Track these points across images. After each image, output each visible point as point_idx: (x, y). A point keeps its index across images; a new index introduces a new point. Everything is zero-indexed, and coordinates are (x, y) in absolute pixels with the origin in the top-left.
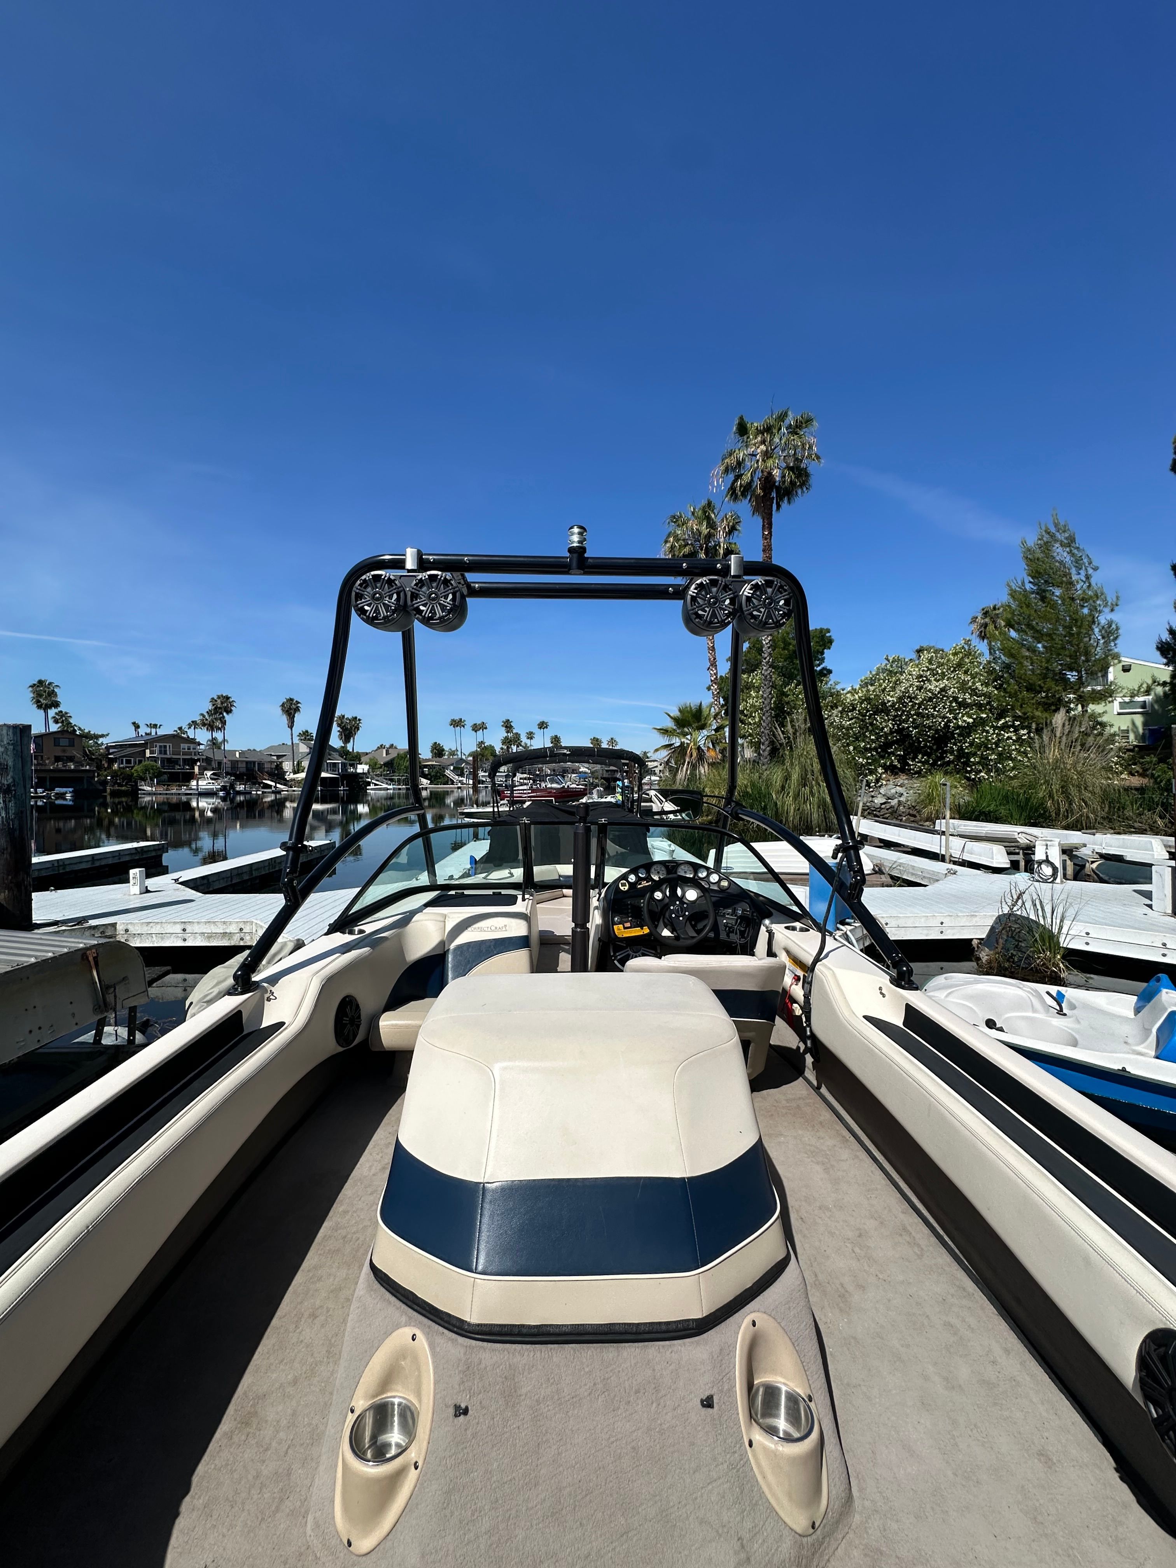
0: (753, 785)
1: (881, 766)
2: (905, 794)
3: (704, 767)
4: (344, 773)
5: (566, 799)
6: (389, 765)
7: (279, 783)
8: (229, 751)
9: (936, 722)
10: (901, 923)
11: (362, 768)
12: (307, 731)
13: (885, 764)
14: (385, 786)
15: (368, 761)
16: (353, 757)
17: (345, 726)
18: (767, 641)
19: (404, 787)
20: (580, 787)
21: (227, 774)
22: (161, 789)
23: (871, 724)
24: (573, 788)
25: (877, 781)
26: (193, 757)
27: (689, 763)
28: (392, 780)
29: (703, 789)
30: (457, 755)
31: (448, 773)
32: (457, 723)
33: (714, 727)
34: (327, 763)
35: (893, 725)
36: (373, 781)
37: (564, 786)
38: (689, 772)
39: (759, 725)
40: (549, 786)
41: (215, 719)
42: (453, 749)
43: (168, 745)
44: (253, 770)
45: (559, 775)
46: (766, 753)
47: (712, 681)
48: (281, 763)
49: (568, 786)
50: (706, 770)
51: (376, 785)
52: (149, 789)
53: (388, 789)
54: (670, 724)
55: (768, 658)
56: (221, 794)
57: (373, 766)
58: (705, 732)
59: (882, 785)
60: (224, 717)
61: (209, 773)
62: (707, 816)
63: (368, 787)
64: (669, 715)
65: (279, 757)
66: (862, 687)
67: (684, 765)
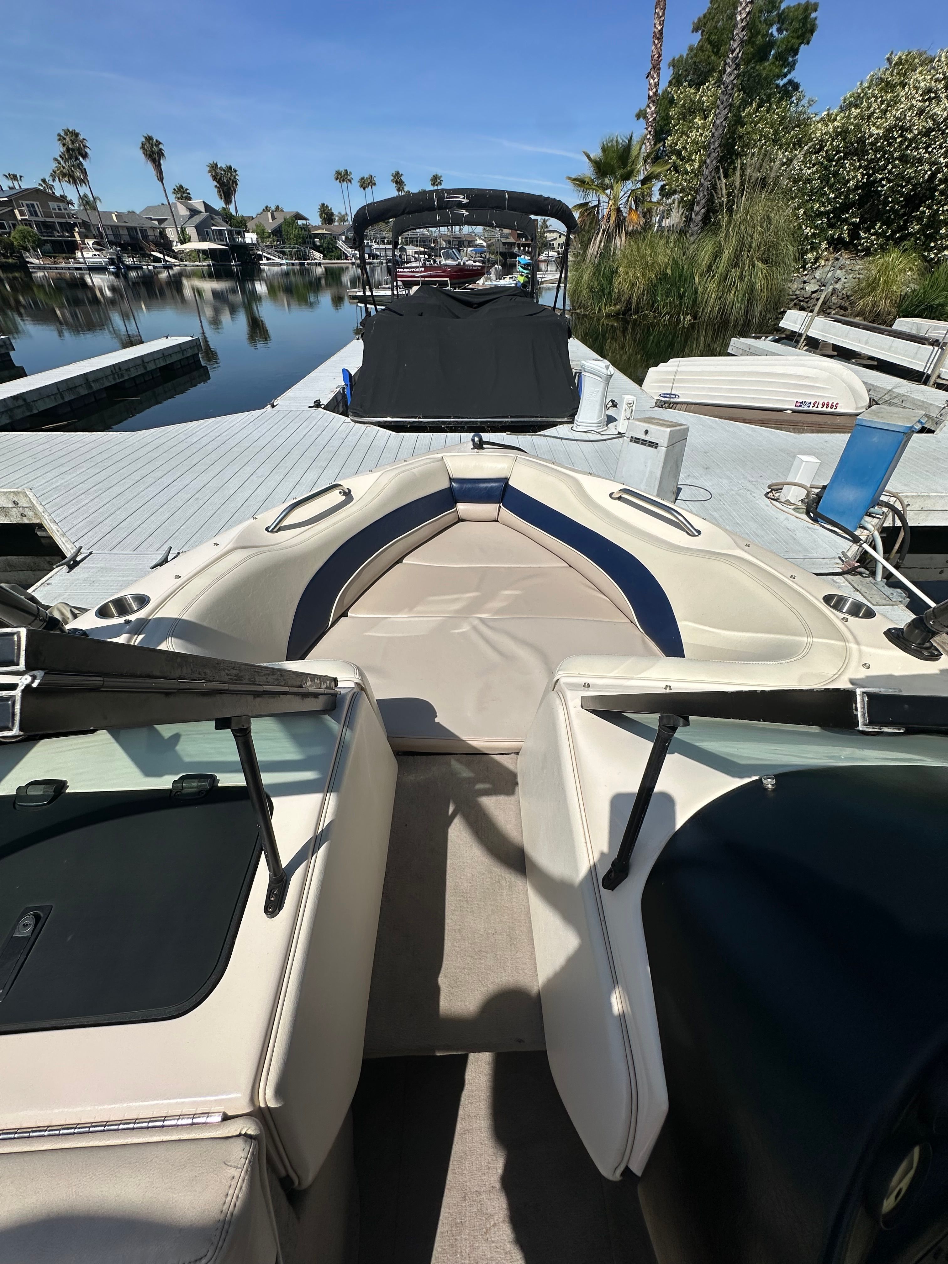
0: (675, 262)
1: (827, 240)
2: (843, 280)
3: (620, 238)
4: (233, 243)
5: (462, 280)
6: (277, 232)
7: (168, 256)
8: (104, 212)
9: (921, 170)
10: (928, 504)
11: (250, 238)
12: (181, 187)
13: (832, 236)
14: (277, 260)
15: (255, 228)
16: (238, 222)
17: (220, 179)
18: (744, 16)
19: (297, 261)
20: (478, 264)
21: (111, 243)
22: (48, 262)
23: (836, 174)
24: (469, 266)
25: (816, 260)
26: (69, 220)
27: (604, 231)
28: (284, 253)
29: (617, 268)
30: (347, 220)
31: (340, 244)
32: (343, 177)
33: (641, 177)
34: (213, 231)
35: (863, 175)
36: (264, 254)
37: (459, 263)
38: (603, 244)
39: (698, 173)
40: (443, 262)
41: (73, 166)
42: (343, 213)
43: (35, 203)
44: (138, 239)
45: (455, 248)
46: (699, 217)
47: (649, 97)
48: (164, 229)
49: (464, 263)
50: (623, 242)
51: (268, 259)
52: (36, 261)
53: (281, 265)
54: (587, 171)
55: (737, 50)
56: (112, 268)
57: (261, 234)
58: (629, 185)
59: (819, 266)
60: (81, 163)
61: (90, 242)
62: (615, 305)
63: (261, 262)
64: (588, 157)
65: (161, 221)
66: (842, 110)
67: (598, 234)
